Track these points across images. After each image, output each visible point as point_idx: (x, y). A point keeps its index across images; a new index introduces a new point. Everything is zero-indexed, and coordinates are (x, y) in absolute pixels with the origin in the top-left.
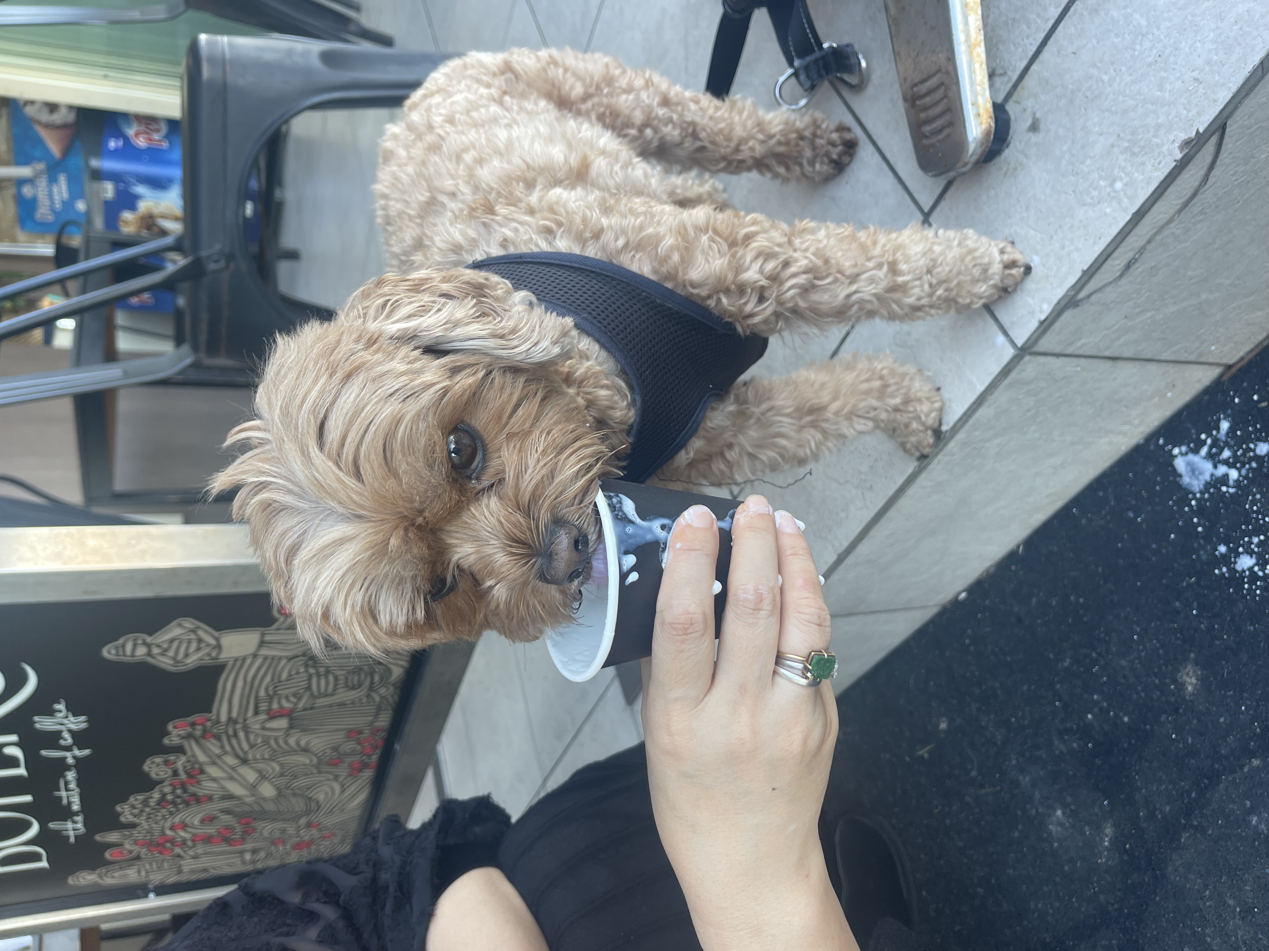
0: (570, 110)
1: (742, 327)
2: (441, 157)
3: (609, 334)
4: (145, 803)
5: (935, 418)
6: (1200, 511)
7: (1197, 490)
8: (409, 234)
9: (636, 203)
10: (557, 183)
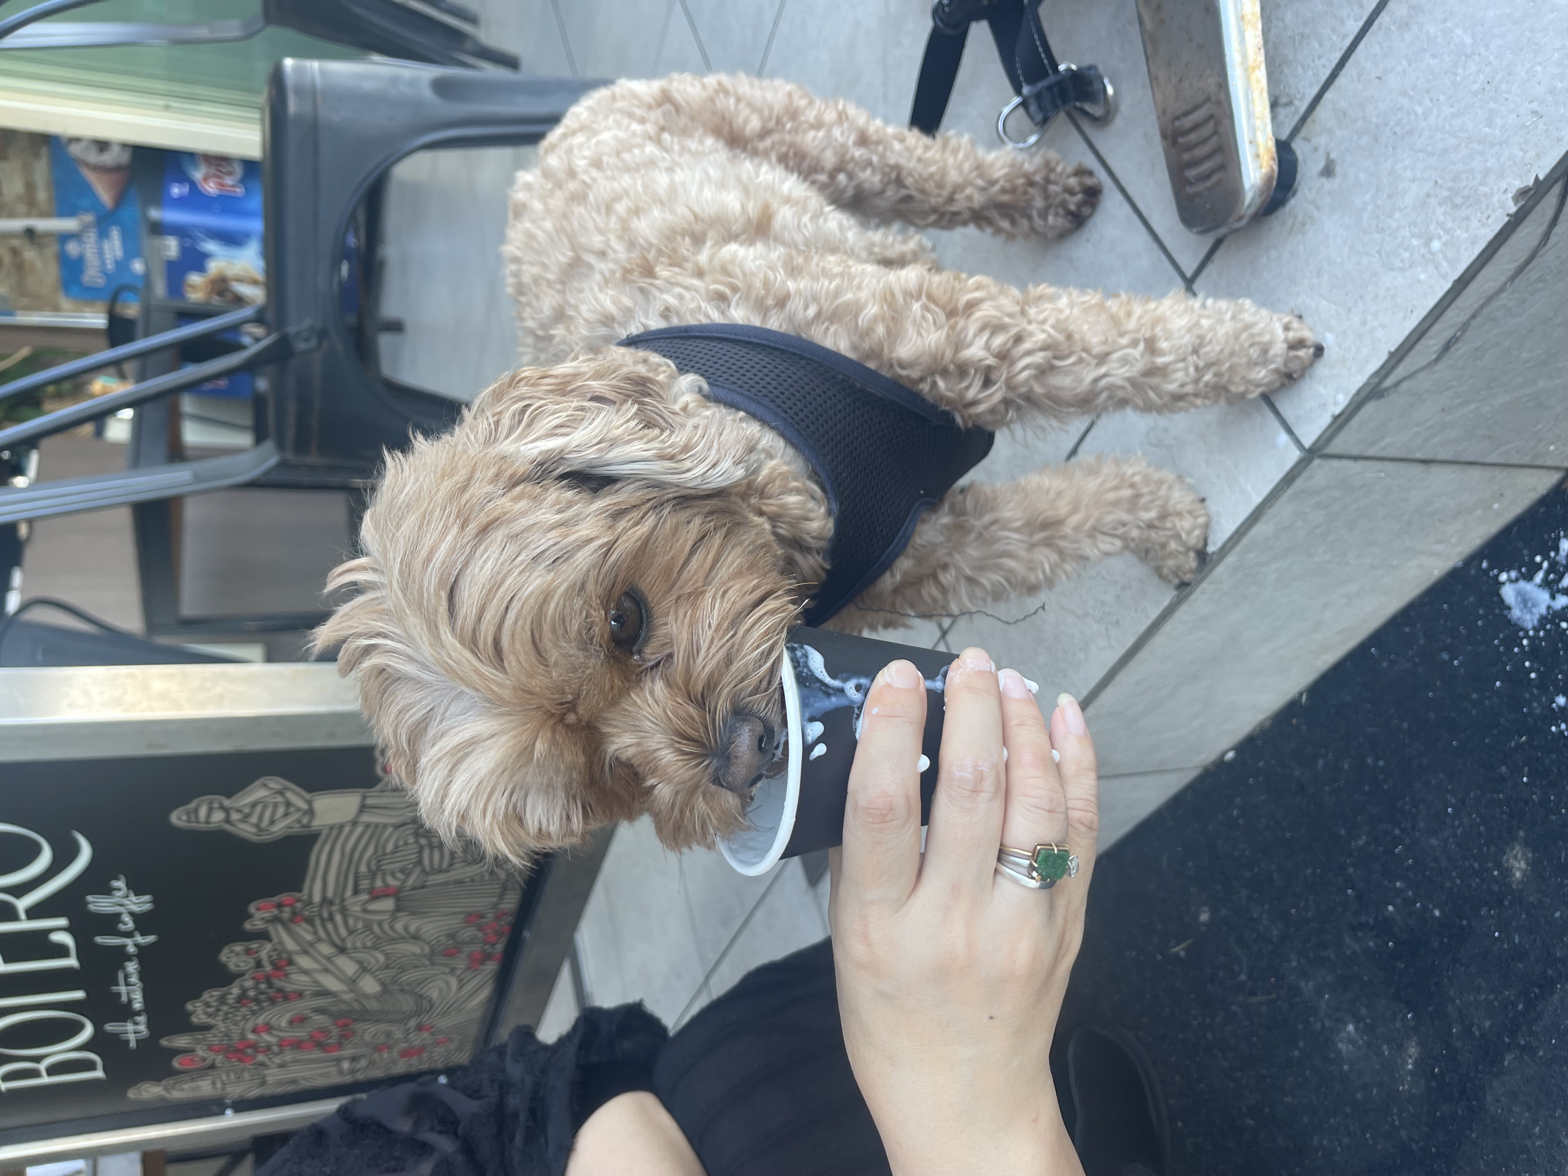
0: (744, 149)
1: (963, 417)
2: (586, 208)
3: (796, 426)
4: (222, 1000)
5: (1198, 537)
6: (1534, 652)
7: (1530, 626)
8: (548, 302)
9: (830, 262)
10: (731, 237)
